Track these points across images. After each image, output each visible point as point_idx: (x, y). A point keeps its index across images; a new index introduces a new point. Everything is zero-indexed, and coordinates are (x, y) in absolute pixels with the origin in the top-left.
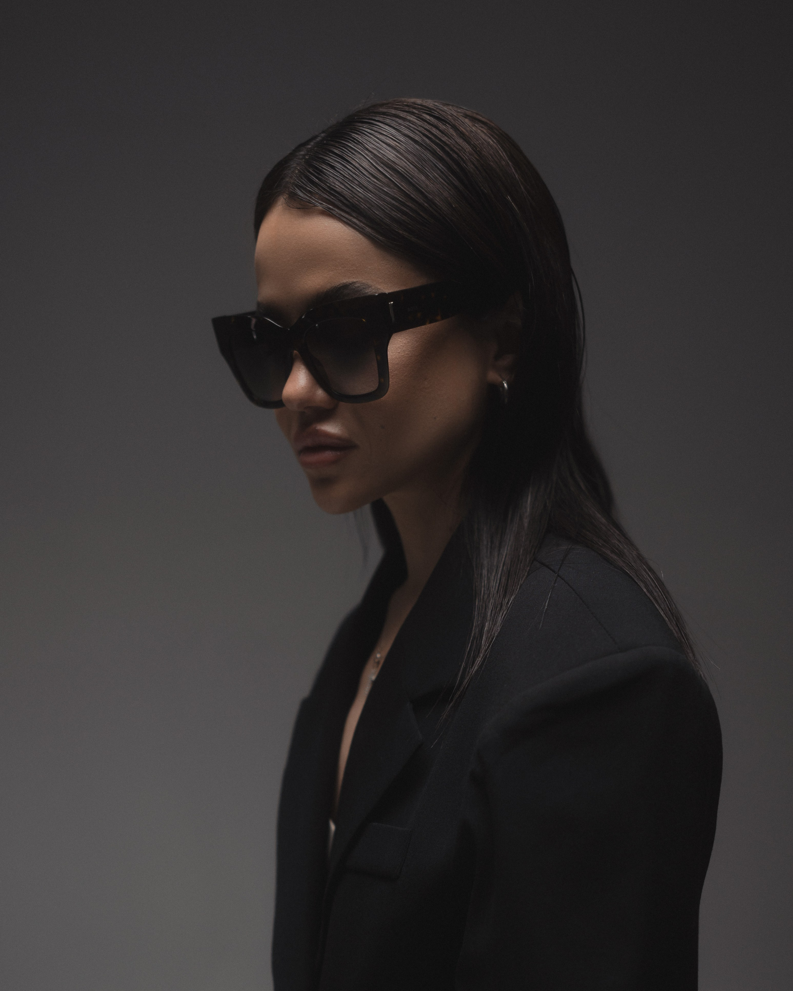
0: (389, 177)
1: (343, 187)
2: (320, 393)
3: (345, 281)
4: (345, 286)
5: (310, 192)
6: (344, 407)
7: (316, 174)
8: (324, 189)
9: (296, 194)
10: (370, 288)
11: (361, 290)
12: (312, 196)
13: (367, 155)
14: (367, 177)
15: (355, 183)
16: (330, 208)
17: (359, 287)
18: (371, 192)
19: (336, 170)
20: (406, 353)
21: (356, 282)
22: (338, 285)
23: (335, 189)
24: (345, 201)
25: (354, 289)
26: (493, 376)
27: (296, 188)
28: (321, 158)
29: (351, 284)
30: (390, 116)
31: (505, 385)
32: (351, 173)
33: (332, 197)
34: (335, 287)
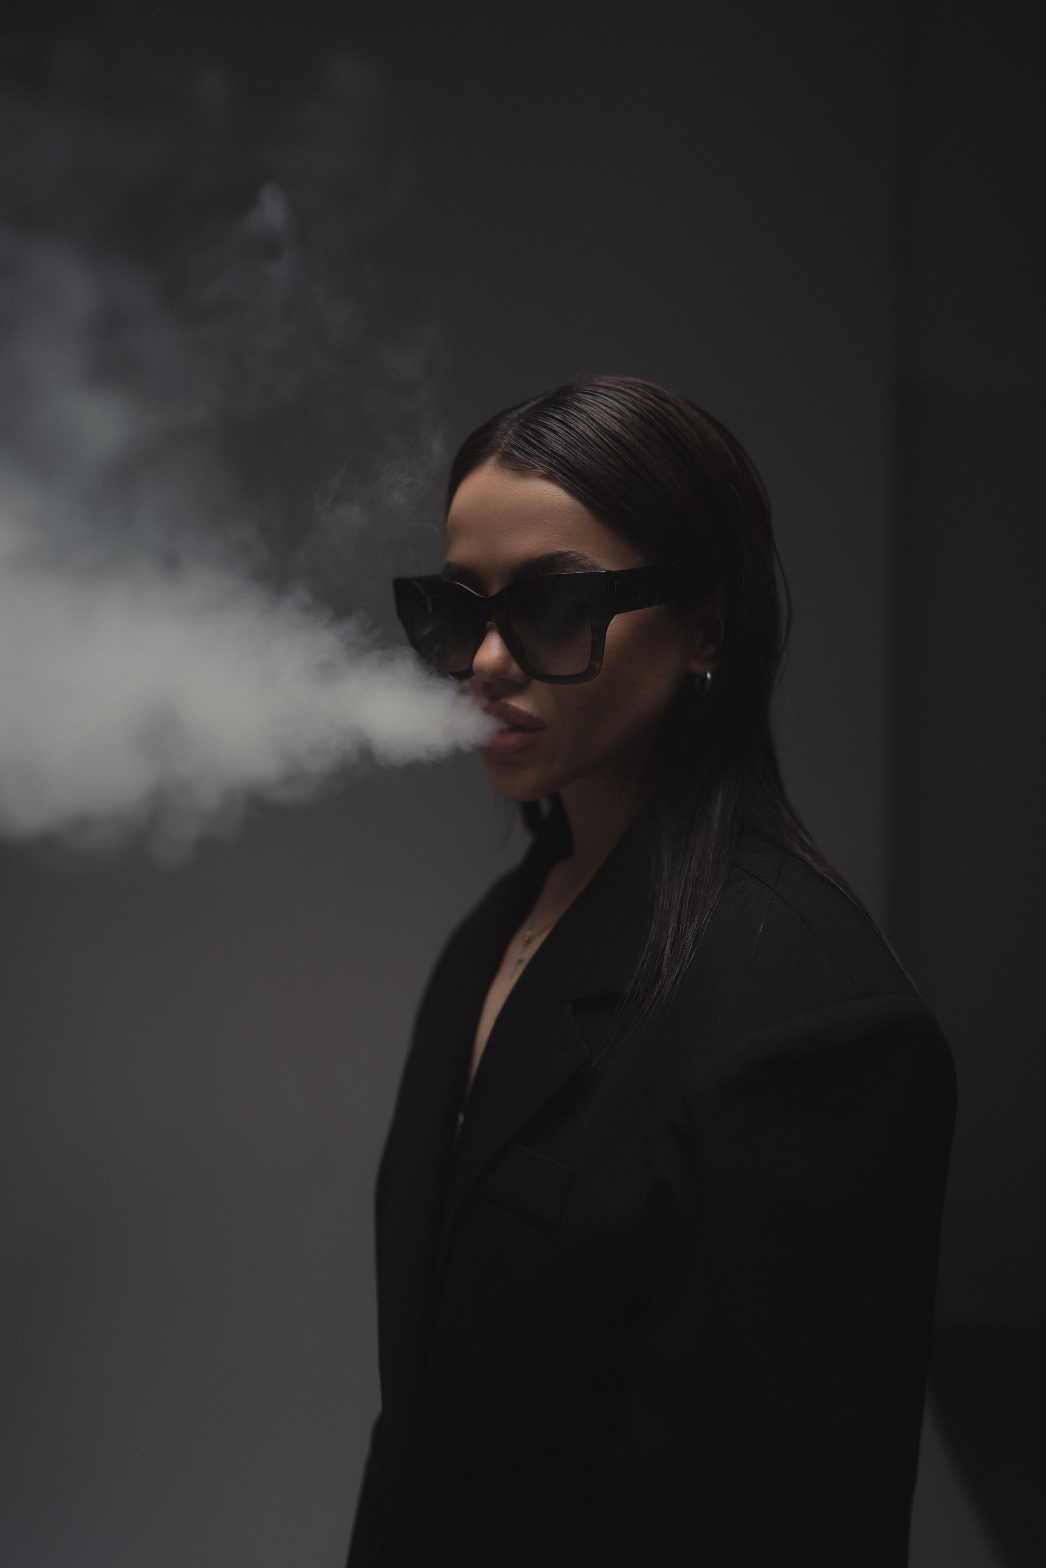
0: (614, 448)
1: (566, 452)
2: (515, 668)
3: (560, 550)
4: (560, 555)
5: (528, 454)
6: (538, 686)
7: (537, 438)
8: (545, 452)
9: (513, 455)
10: (586, 560)
11: (577, 561)
12: (532, 458)
13: (592, 424)
14: (591, 446)
15: (579, 450)
16: (552, 472)
17: (574, 557)
18: (595, 460)
19: (558, 435)
20: (616, 632)
21: (572, 552)
22: (552, 553)
23: (558, 452)
24: (568, 466)
25: (569, 559)
26: (695, 666)
27: (513, 449)
28: (540, 422)
29: (566, 553)
30: (613, 390)
31: (709, 676)
32: (574, 440)
33: (554, 461)
34: (549, 554)
